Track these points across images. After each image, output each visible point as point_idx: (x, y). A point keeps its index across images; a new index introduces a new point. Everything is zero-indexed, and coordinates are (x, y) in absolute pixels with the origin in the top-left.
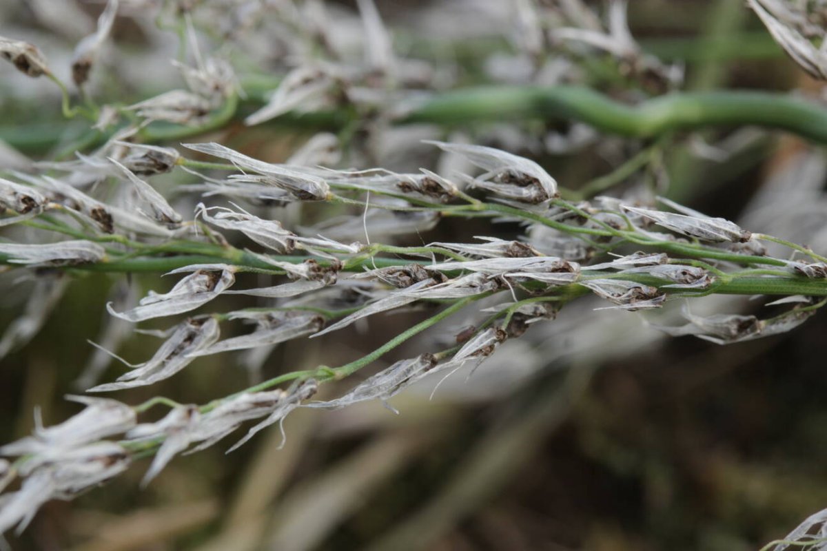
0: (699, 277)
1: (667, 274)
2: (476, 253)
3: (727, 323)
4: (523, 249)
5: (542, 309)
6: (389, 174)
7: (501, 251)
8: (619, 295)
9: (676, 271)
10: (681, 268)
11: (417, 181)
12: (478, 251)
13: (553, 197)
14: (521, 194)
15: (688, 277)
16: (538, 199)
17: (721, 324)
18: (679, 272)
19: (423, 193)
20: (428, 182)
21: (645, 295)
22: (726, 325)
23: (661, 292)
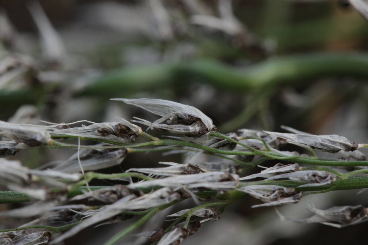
0: (325, 178)
1: (302, 177)
2: (161, 174)
3: (343, 212)
4: (194, 169)
5: (211, 212)
6: (91, 124)
7: (180, 172)
8: (268, 196)
9: (308, 175)
10: (311, 172)
11: (113, 127)
12: (162, 173)
13: (212, 131)
14: (189, 130)
15: (317, 178)
16: (201, 132)
17: (338, 213)
18: (310, 175)
19: (117, 135)
20: (121, 127)
21: (286, 194)
22: (341, 214)
23: (298, 191)
